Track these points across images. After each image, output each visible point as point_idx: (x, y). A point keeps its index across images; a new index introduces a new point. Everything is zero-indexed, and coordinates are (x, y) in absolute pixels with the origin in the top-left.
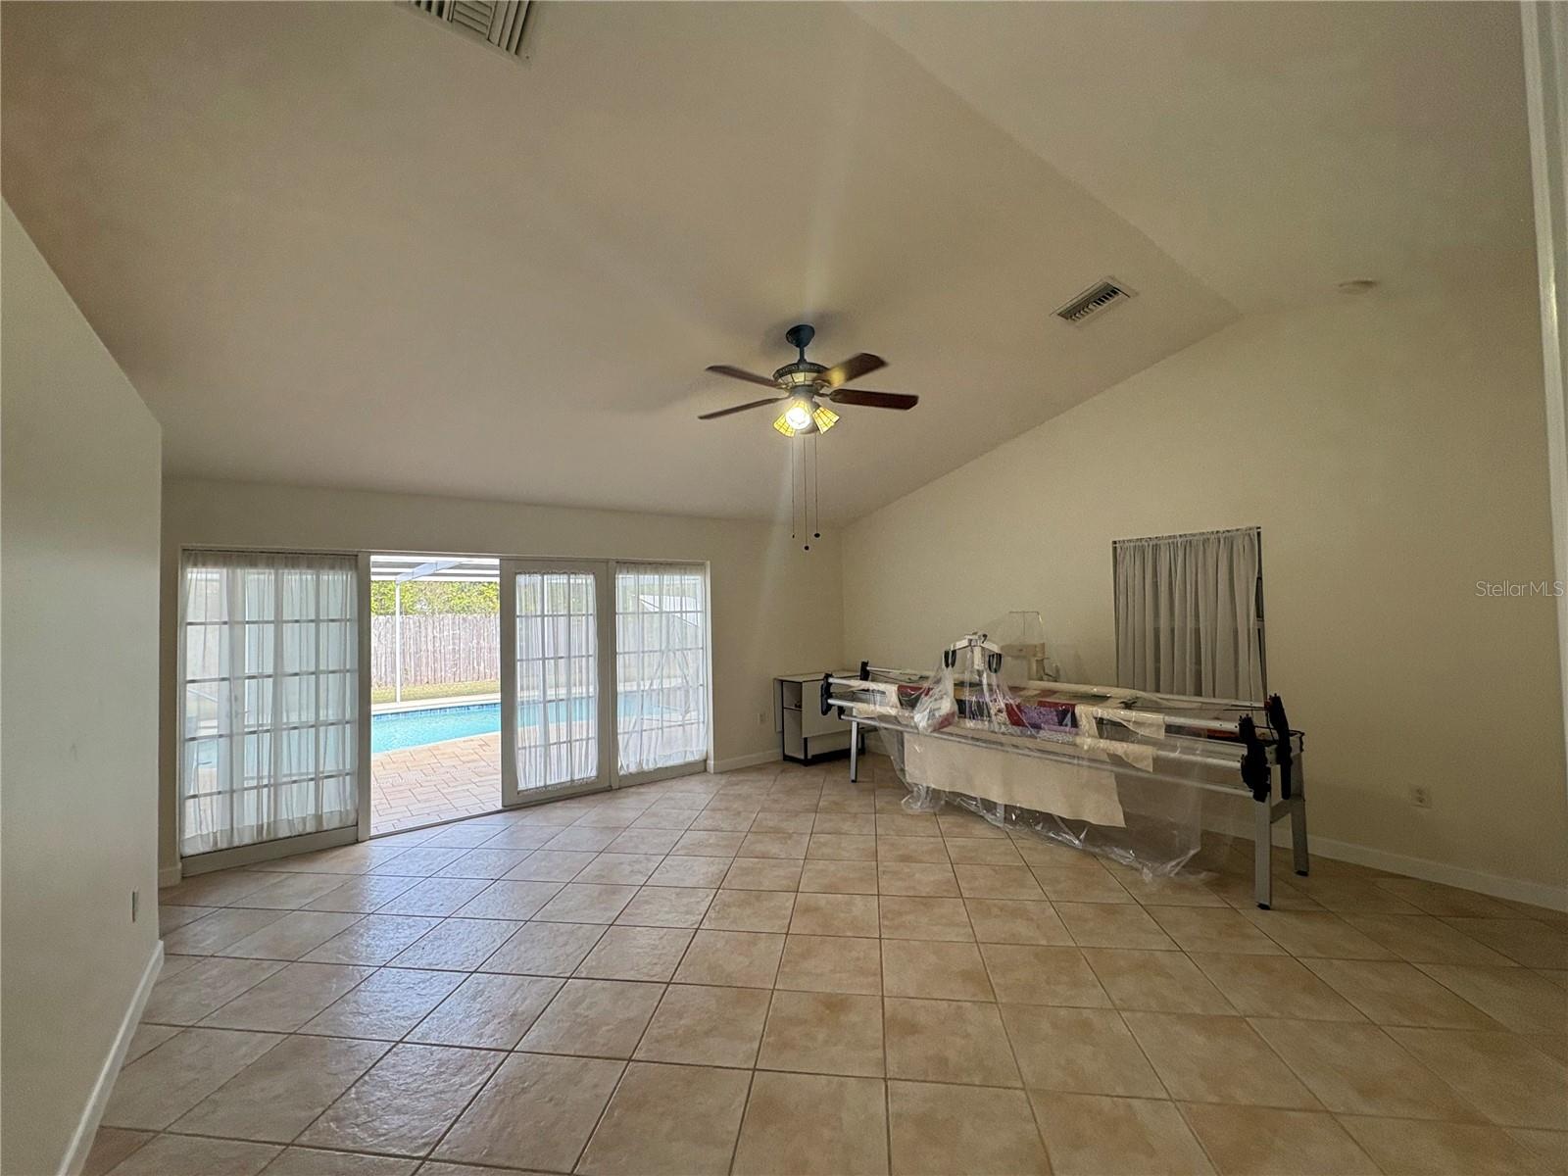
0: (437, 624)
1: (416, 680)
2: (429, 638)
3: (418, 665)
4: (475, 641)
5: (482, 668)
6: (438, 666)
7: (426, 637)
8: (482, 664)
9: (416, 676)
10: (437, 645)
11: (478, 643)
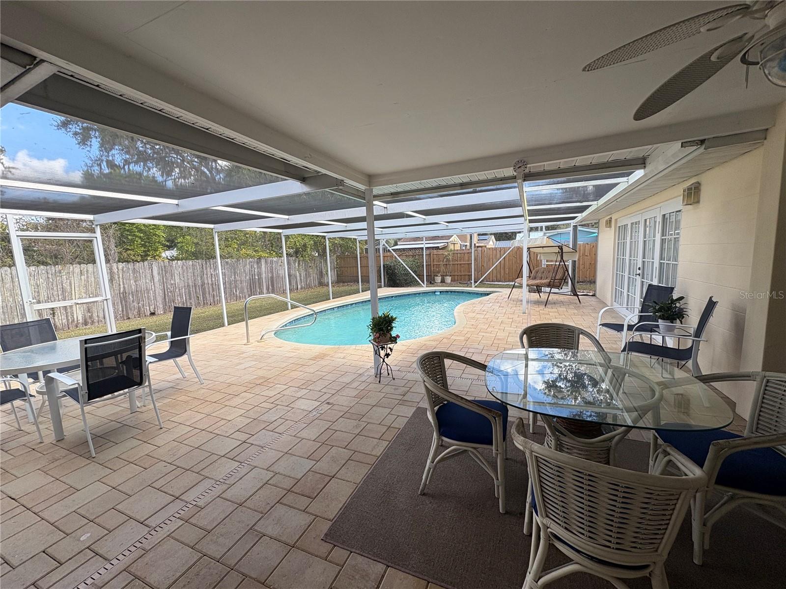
0: (212, 266)
1: (204, 304)
2: (208, 276)
3: (204, 294)
4: (233, 277)
5: (238, 293)
6: (215, 293)
7: (207, 275)
8: (238, 292)
9: (204, 301)
10: (213, 279)
11: (235, 278)
